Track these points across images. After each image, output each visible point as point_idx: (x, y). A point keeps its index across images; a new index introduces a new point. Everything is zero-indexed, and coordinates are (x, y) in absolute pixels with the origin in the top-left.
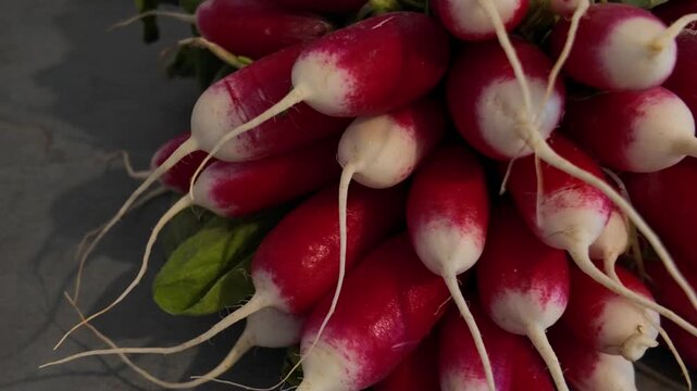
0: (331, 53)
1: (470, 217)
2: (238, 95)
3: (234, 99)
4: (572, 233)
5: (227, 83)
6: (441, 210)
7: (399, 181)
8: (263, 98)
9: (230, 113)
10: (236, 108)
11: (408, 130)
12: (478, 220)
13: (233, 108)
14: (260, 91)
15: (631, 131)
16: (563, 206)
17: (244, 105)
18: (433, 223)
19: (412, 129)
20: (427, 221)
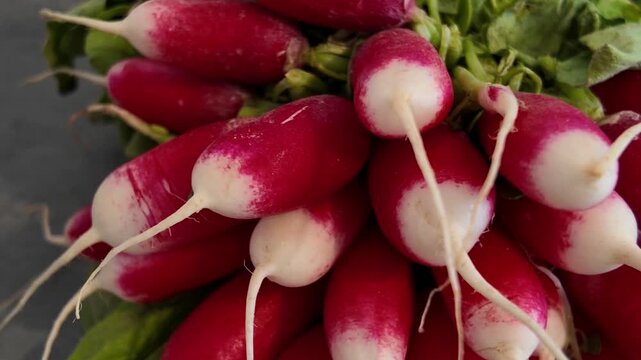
0: (234, 157)
1: (391, 327)
2: (140, 186)
3: (136, 190)
4: (506, 350)
5: (129, 172)
6: (359, 318)
7: (315, 280)
8: (168, 189)
9: (132, 206)
10: (139, 201)
11: (325, 226)
12: (397, 331)
13: (136, 199)
14: (165, 183)
15: (567, 236)
16: (493, 320)
17: (147, 198)
18: (349, 333)
19: (330, 225)
20: (343, 330)
